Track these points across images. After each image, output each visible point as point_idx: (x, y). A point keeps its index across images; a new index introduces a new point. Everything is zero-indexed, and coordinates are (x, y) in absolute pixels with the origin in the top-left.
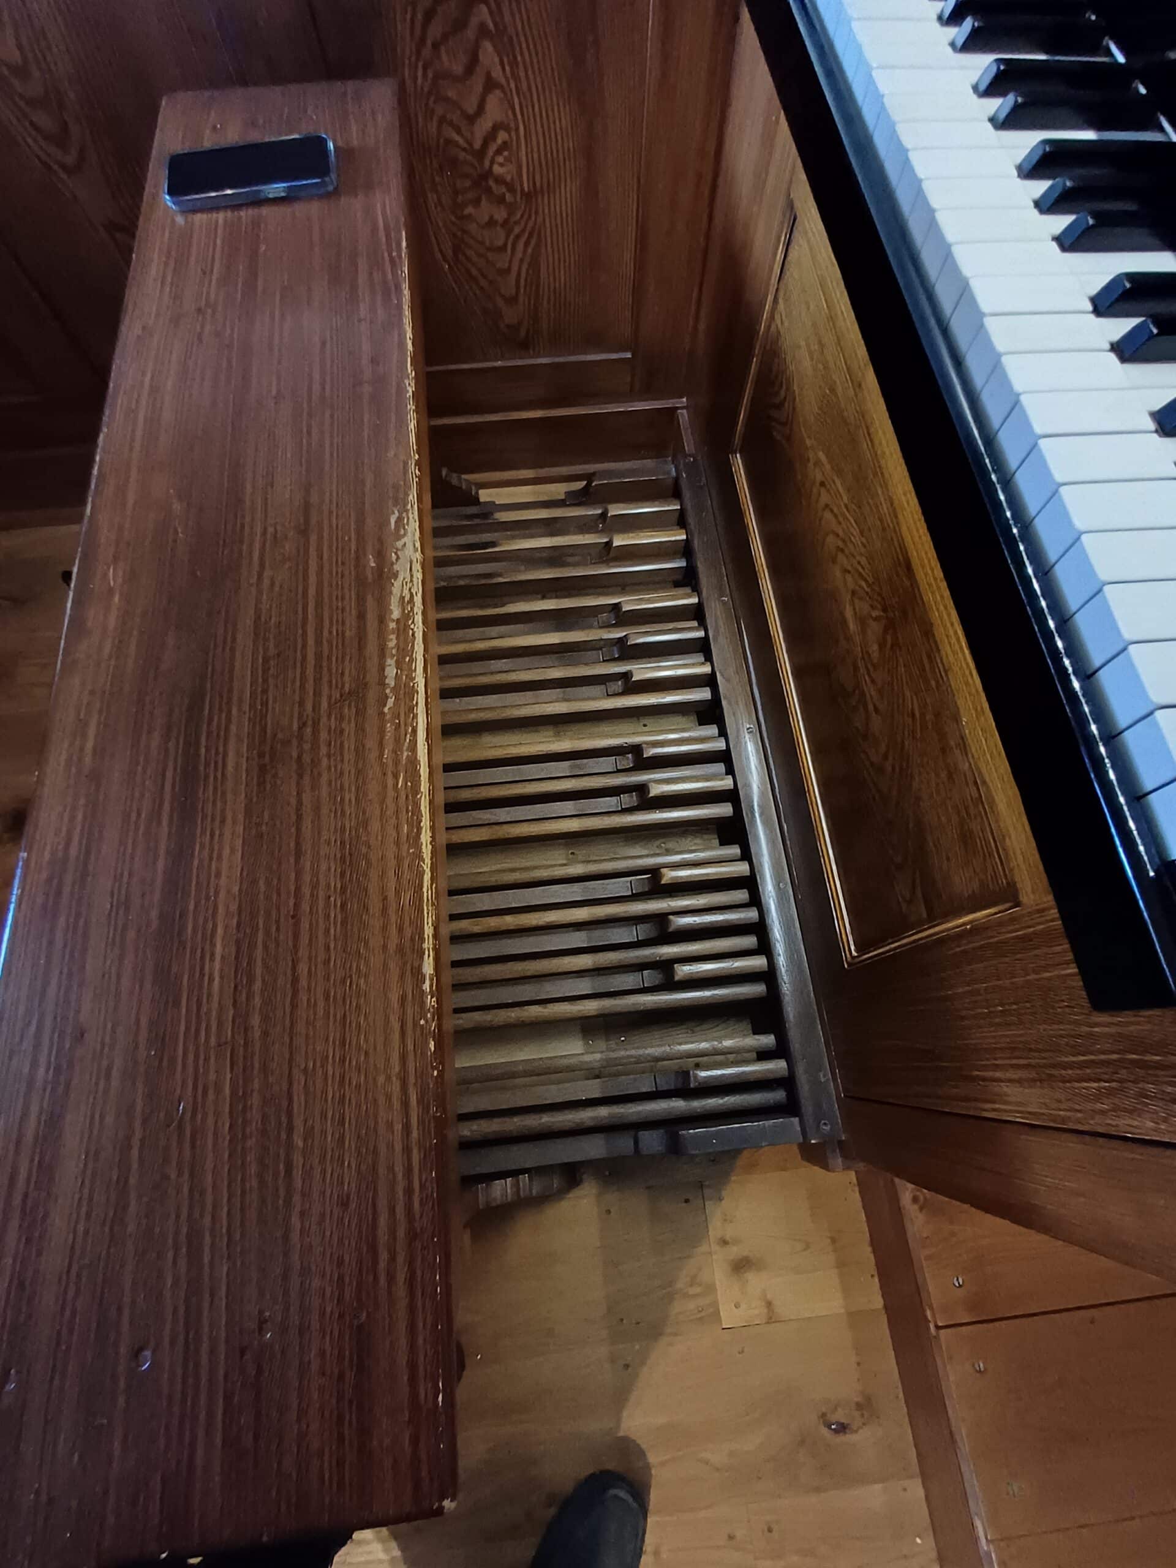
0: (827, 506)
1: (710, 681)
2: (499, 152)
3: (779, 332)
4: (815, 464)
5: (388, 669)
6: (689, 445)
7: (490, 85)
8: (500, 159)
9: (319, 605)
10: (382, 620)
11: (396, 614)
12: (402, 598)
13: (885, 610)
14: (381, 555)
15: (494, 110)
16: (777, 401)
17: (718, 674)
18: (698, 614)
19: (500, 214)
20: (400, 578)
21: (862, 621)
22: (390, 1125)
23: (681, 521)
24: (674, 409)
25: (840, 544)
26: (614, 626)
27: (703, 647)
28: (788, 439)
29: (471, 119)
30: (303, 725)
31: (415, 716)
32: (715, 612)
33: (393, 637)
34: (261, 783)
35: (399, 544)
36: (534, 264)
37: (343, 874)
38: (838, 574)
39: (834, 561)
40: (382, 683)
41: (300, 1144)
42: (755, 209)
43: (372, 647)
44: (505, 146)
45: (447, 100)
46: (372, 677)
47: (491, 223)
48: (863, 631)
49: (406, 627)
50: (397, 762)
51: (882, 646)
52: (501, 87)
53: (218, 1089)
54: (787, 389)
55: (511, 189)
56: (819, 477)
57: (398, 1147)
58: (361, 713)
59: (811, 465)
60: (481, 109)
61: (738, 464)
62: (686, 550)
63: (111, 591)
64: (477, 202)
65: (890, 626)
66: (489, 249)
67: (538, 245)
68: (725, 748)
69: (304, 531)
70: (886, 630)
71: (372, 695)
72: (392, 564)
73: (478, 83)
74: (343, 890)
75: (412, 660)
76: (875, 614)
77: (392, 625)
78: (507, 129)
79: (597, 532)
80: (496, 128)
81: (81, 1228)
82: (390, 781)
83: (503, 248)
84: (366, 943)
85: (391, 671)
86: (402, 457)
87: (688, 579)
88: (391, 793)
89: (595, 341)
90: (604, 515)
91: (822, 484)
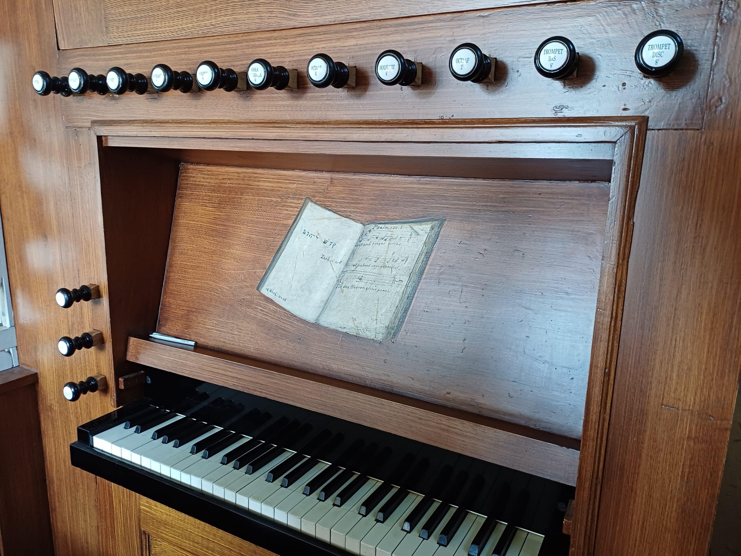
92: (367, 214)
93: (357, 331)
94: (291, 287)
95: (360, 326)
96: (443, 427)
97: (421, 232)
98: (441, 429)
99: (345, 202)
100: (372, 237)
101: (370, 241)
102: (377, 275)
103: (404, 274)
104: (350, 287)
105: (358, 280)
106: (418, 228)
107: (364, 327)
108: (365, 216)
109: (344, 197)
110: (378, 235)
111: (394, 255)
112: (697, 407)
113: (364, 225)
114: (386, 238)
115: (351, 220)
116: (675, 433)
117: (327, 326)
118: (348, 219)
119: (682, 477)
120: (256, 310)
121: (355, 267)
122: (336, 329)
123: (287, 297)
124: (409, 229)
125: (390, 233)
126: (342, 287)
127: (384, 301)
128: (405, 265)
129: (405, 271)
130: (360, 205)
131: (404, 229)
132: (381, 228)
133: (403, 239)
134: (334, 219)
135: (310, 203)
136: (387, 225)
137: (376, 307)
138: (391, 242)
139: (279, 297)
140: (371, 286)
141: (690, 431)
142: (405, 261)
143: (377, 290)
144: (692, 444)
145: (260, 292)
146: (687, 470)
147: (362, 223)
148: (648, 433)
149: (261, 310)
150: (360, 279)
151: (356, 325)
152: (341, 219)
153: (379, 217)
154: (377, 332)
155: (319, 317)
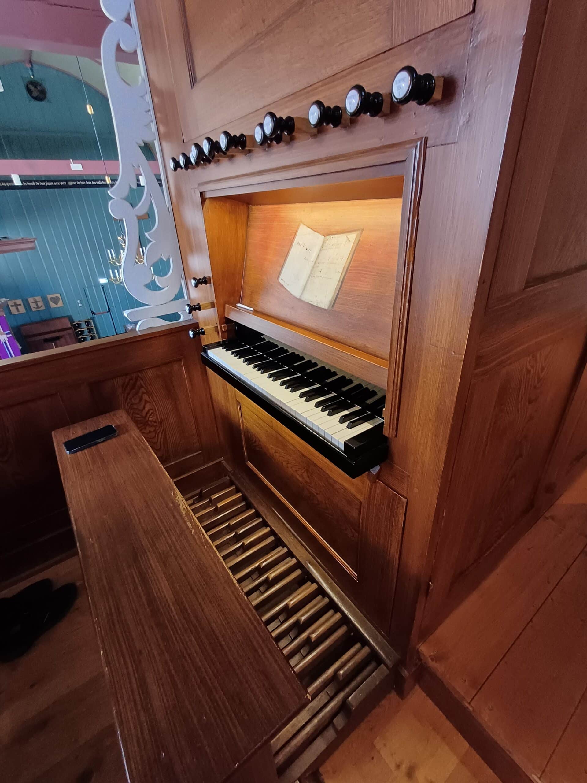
0: (279, 456)
1: (272, 533)
2: (151, 415)
3: (247, 427)
4: (271, 449)
5: (188, 525)
6: (229, 468)
7: (146, 402)
8: (151, 416)
9: (161, 520)
10: (181, 516)
11: (184, 512)
12: (184, 509)
13: (304, 468)
14: (173, 503)
15: (148, 407)
16: (254, 441)
17: (273, 528)
18: (257, 515)
19: (152, 429)
20: (181, 505)
21: (301, 476)
22: (245, 621)
23: (238, 491)
24: (220, 462)
25: (287, 462)
26: (230, 532)
27: (265, 524)
28: (261, 448)
29: (142, 411)
30: (170, 547)
31: (202, 531)
32: (262, 510)
33: (186, 517)
34: (165, 565)
35: (177, 498)
36: (165, 438)
37: (200, 573)
38: (290, 470)
39: (288, 467)
40: (188, 528)
41: (222, 639)
42: (228, 405)
43: (181, 522)
44: (152, 413)
45: (134, 409)
46: (185, 528)
47: (150, 432)
48: (303, 478)
49: (189, 514)
50: (202, 543)
51: (309, 477)
52: (150, 402)
53: (191, 641)
54: (255, 437)
55: (155, 422)
56: (273, 451)
57: (250, 624)
58: (186, 538)
59: (270, 450)
60: (144, 407)
61: (249, 464)
62: (244, 498)
63: (93, 544)
64: (145, 428)
65: (308, 471)
66: (151, 438)
67: (165, 432)
68: (287, 550)
69: (148, 506)
70: (307, 473)
71: (187, 532)
72: (177, 503)
73: (143, 403)
74: (202, 577)
75: (194, 520)
76: (303, 471)
77: (184, 515)
78: (152, 409)
79: (210, 506)
80: (149, 410)
81: (165, 701)
82: (202, 547)
83: (154, 438)
84: (216, 585)
85: (190, 525)
86: (168, 480)
87: (249, 506)
88: (204, 550)
89: (187, 452)
90: (211, 501)
91: (275, 452)
94: (291, 278)
96: (339, 356)
98: (338, 357)
112: (447, 347)
116: (436, 362)
119: (438, 389)
121: (318, 264)
126: (312, 277)
133: (342, 244)
139: (286, 284)
141: (443, 362)
142: (342, 259)
144: (444, 369)
145: (278, 281)
146: (440, 385)
148: (423, 362)
155: (301, 295)
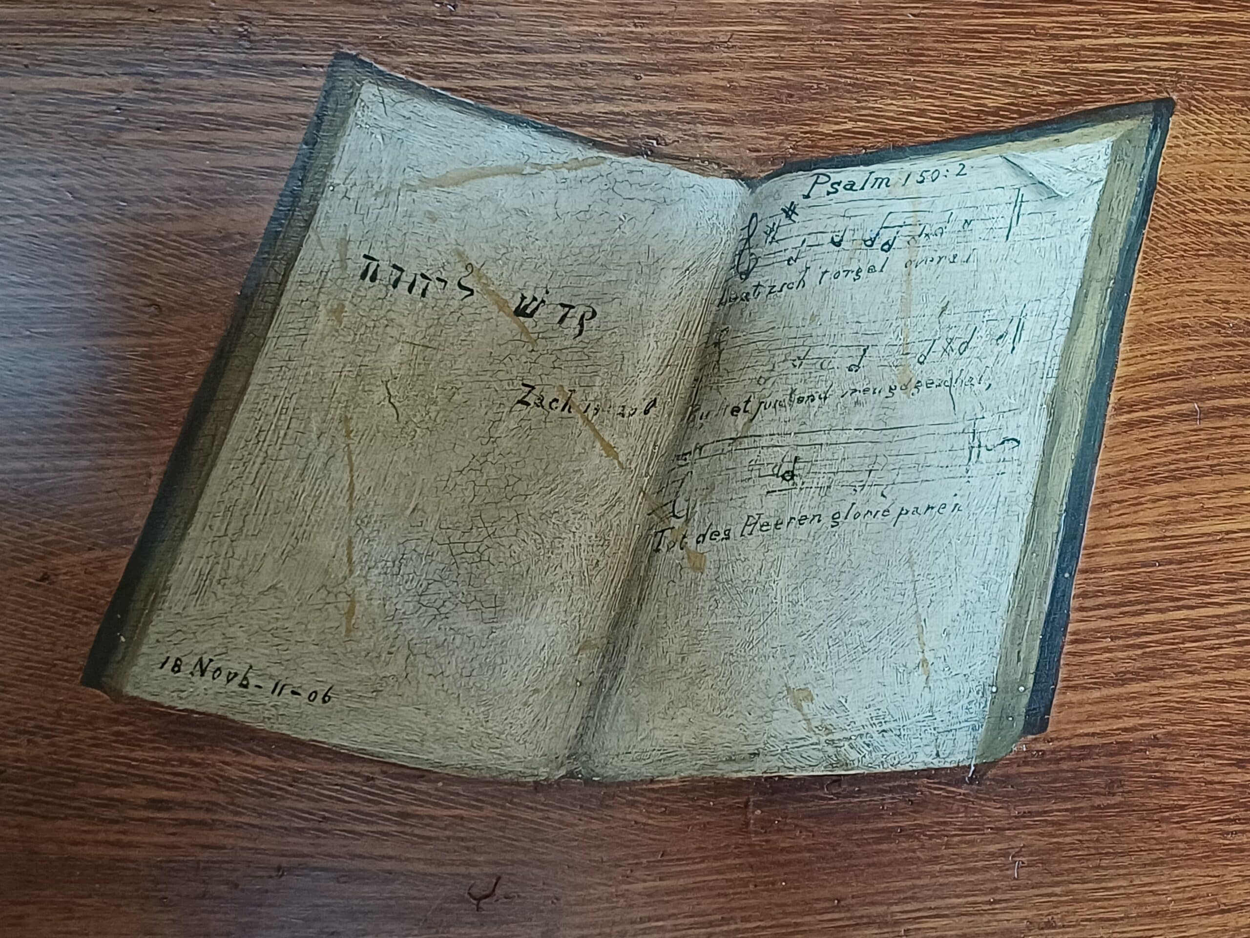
92: (754, 120)
93: (831, 750)
94: (350, 613)
95: (841, 723)
97: (1062, 183)
99: (608, 67)
100: (811, 240)
101: (800, 264)
102: (876, 436)
103: (1015, 404)
104: (736, 530)
105: (777, 483)
106: (1049, 164)
107: (861, 719)
108: (745, 131)
109: (592, 38)
110: (841, 224)
111: (947, 319)
113: (750, 183)
114: (886, 236)
115: (663, 167)
117: (648, 772)
118: (643, 160)
120: (111, 814)
121: (742, 418)
122: (708, 773)
123: (332, 678)
124: (1004, 173)
125: (906, 205)
126: (691, 542)
127: (942, 560)
128: (1017, 359)
129: (1020, 389)
130: (702, 77)
131: (972, 179)
132: (850, 187)
133: (977, 225)
134: (556, 168)
135: (369, 91)
136: (880, 170)
137: (909, 601)
138: (921, 255)
139: (278, 688)
140: (859, 497)
142: (1009, 338)
143: (894, 513)
145: (118, 695)
147: (736, 176)
149: (156, 804)
150: (791, 475)
151: (815, 723)
152: (604, 168)
153: (826, 129)
154: (942, 727)
155: (580, 737)
